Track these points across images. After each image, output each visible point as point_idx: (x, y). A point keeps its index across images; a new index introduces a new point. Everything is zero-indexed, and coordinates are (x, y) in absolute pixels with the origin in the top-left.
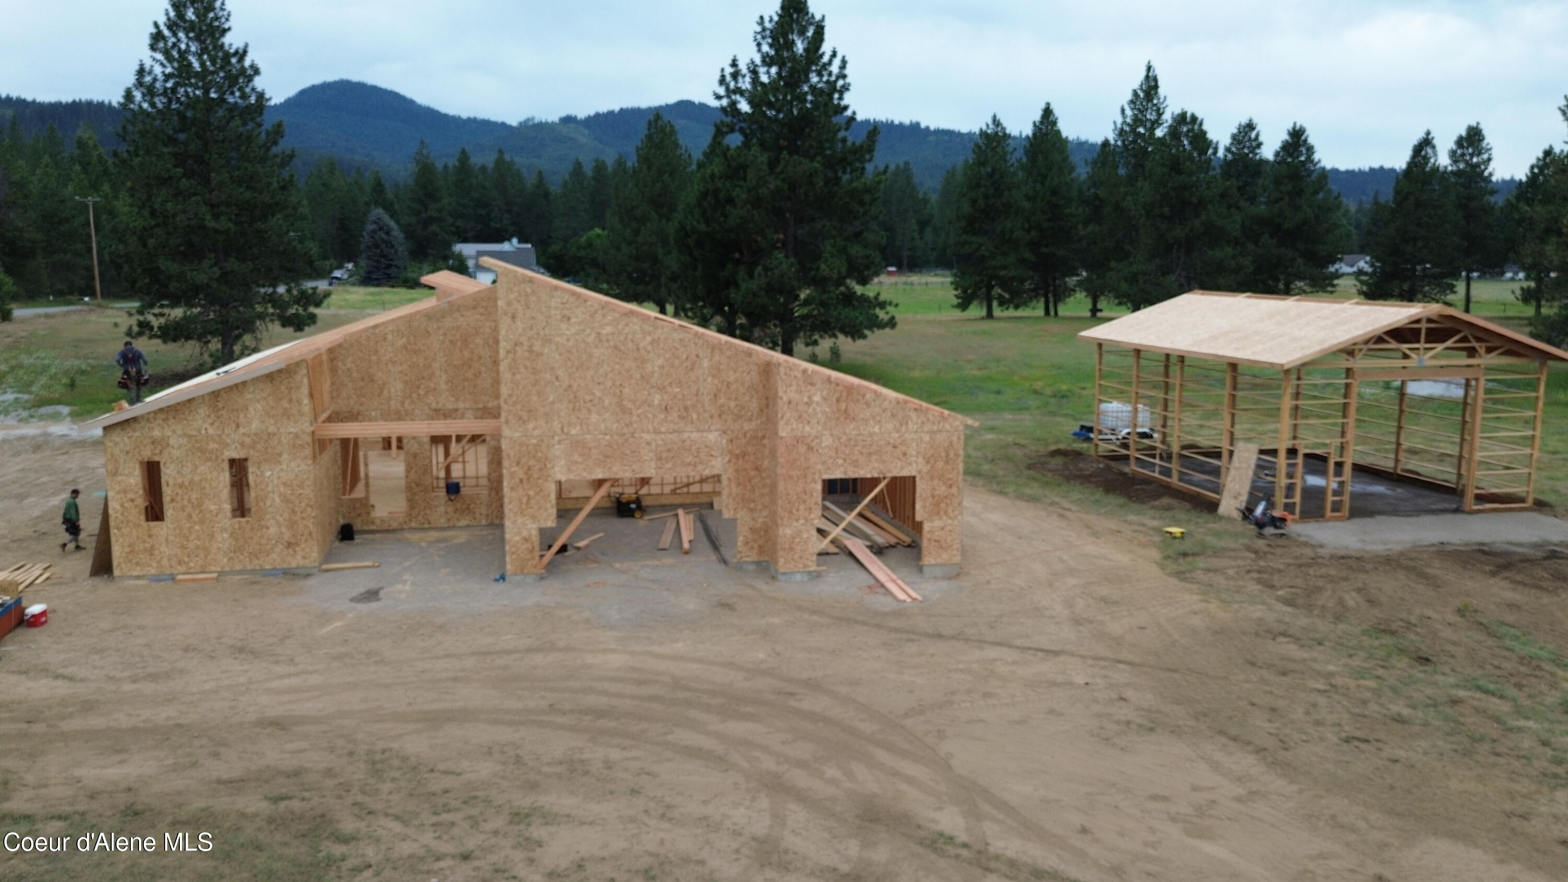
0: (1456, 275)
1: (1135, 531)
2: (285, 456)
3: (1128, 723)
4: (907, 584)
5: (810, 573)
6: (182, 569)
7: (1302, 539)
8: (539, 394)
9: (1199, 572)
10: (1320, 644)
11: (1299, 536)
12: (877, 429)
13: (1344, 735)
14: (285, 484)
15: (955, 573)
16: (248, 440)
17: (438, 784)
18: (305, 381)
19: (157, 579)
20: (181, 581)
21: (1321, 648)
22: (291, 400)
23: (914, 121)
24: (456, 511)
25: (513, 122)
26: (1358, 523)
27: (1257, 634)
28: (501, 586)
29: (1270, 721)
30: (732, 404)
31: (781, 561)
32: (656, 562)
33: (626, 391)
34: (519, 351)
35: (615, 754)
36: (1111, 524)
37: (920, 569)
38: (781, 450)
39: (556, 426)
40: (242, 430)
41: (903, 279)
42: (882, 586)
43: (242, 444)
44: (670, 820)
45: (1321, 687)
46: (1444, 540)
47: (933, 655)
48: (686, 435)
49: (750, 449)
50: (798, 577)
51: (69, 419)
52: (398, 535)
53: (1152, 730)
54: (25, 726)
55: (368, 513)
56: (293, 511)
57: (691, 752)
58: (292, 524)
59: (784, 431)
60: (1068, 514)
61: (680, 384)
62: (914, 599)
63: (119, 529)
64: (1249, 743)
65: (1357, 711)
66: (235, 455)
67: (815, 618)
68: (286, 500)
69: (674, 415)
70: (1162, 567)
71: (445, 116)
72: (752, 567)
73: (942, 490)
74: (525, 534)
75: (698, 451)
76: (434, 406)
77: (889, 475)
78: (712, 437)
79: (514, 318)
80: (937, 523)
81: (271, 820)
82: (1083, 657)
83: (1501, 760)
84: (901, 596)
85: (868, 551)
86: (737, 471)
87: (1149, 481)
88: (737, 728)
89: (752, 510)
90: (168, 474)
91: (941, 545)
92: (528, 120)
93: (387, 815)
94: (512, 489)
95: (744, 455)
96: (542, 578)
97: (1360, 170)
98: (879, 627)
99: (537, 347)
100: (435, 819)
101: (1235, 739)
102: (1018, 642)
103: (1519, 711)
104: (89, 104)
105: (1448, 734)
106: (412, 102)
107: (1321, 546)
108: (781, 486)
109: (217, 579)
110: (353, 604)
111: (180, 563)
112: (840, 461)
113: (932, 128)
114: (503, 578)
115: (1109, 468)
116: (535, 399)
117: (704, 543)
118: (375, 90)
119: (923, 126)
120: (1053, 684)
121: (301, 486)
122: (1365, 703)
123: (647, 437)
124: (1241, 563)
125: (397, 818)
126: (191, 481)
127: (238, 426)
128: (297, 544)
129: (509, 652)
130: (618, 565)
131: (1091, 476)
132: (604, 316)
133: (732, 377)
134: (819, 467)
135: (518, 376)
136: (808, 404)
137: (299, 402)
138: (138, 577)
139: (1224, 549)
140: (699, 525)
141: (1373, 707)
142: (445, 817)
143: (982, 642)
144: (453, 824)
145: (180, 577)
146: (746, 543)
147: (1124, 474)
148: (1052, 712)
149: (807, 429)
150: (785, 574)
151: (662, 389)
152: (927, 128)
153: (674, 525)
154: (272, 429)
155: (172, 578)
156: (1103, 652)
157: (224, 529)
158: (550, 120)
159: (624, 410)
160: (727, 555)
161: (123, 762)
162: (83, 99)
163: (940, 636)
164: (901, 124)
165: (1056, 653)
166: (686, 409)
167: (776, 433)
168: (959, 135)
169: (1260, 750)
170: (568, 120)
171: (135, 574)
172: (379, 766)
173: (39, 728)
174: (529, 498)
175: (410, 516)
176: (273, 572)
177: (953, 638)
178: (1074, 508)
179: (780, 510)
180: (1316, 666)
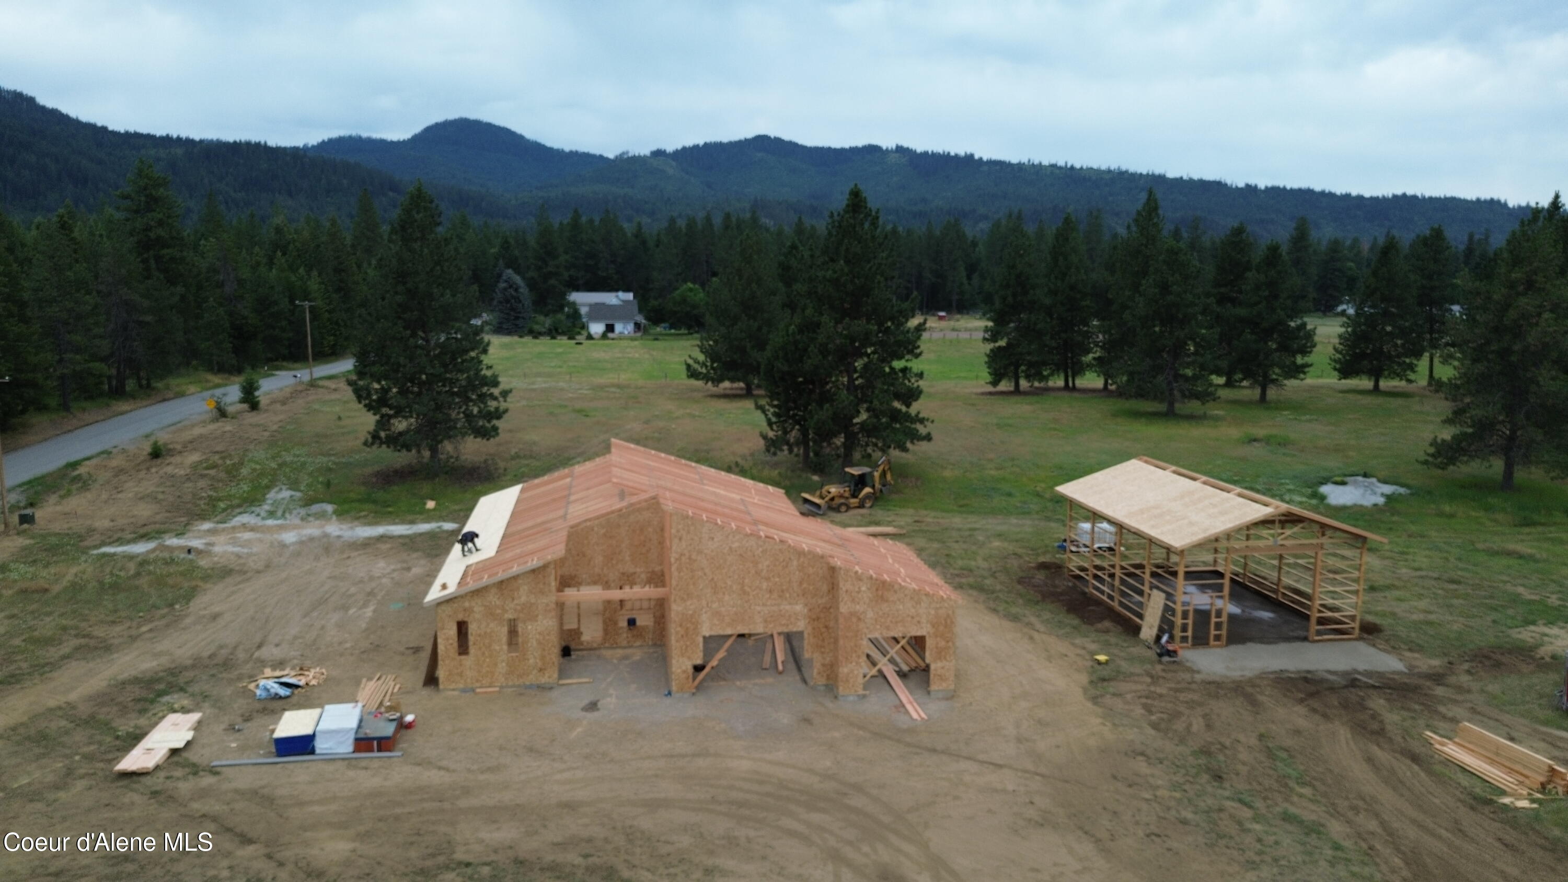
0: (1418, 355)
1: (1078, 655)
2: (540, 617)
3: (1030, 820)
4: (919, 704)
5: (858, 696)
6: (478, 685)
7: (1188, 664)
8: (694, 584)
9: (1108, 696)
10: (1161, 763)
11: (1187, 661)
12: (901, 607)
13: (1148, 832)
14: (540, 634)
15: (951, 696)
16: (519, 608)
17: (664, 849)
18: (553, 572)
19: (464, 691)
20: (479, 693)
21: (1160, 766)
22: (544, 584)
23: (968, 153)
24: (633, 636)
25: (611, 155)
26: (1233, 648)
27: (1126, 754)
28: (668, 701)
29: (1110, 821)
30: (811, 588)
31: (841, 688)
32: (762, 681)
33: (747, 581)
34: (683, 559)
35: (752, 833)
36: (1061, 646)
37: (929, 693)
38: (841, 620)
39: (704, 603)
40: (516, 602)
41: (952, 323)
42: (903, 706)
43: (515, 610)
44: (783, 876)
45: (1147, 796)
46: (1283, 668)
47: (928, 766)
48: (782, 607)
49: (822, 615)
50: (851, 698)
51: (334, 518)
52: (597, 652)
53: (1042, 825)
54: (439, 804)
55: (579, 638)
56: (544, 650)
57: (792, 833)
58: (543, 658)
59: (844, 608)
60: (1036, 635)
61: (779, 576)
62: (923, 719)
63: (443, 661)
64: (1093, 836)
65: (1162, 815)
66: (511, 617)
67: (861, 732)
68: (539, 643)
69: (775, 595)
70: (1085, 690)
71: (551, 150)
72: (822, 688)
73: (942, 644)
74: (684, 668)
75: (790, 616)
76: (621, 570)
77: (909, 635)
78: (799, 608)
79: (680, 539)
80: (939, 664)
81: (587, 868)
82: (1017, 770)
83: (1228, 851)
84: (915, 716)
85: (895, 674)
86: (814, 629)
87: (1099, 603)
88: (816, 817)
89: (823, 653)
90: (473, 628)
91: (942, 678)
92: (623, 153)
93: (642, 868)
94: (677, 641)
95: (818, 618)
96: (694, 694)
97: (1384, 197)
98: (899, 741)
99: (694, 557)
100: (666, 872)
101: (1086, 833)
102: (981, 757)
103: (1256, 819)
104: (248, 144)
105: (1207, 833)
106: (521, 137)
107: (1198, 672)
108: (841, 642)
109: (499, 692)
110: (584, 713)
111: (477, 681)
112: (878, 627)
113: (985, 159)
114: (670, 693)
115: (1075, 586)
116: (692, 587)
117: (792, 666)
118: (489, 126)
119: (976, 157)
120: (996, 791)
121: (548, 635)
122: (1169, 809)
123: (758, 608)
124: (1139, 687)
125: (648, 870)
126: (485, 633)
127: (513, 599)
128: (545, 669)
129: (683, 756)
130: (738, 683)
131: (1061, 594)
132: (734, 536)
133: (811, 570)
134: (865, 630)
135: (682, 574)
136: (859, 592)
137: (549, 585)
138: (453, 690)
139: (1132, 674)
140: (787, 645)
141: (1173, 812)
142: (672, 870)
143: (958, 756)
144: (676, 875)
145: (478, 690)
146: (819, 673)
147: (1084, 594)
148: (990, 811)
149: (858, 607)
150: (843, 696)
151: (768, 579)
152: (981, 159)
153: (771, 646)
154: (533, 601)
155: (473, 690)
156: (1030, 767)
157: (503, 661)
158: (642, 154)
159: (745, 592)
160: (806, 675)
161: (498, 829)
162: (243, 140)
163: (934, 751)
164: (956, 155)
165: (1000, 766)
166: (783, 591)
167: (838, 608)
168: (1010, 165)
169: (1098, 841)
170: (658, 153)
171: (451, 687)
172: (631, 837)
173: (447, 805)
174: (687, 647)
175: (605, 640)
176: (530, 687)
177: (943, 752)
178: (1042, 629)
179: (840, 658)
180: (1151, 780)
